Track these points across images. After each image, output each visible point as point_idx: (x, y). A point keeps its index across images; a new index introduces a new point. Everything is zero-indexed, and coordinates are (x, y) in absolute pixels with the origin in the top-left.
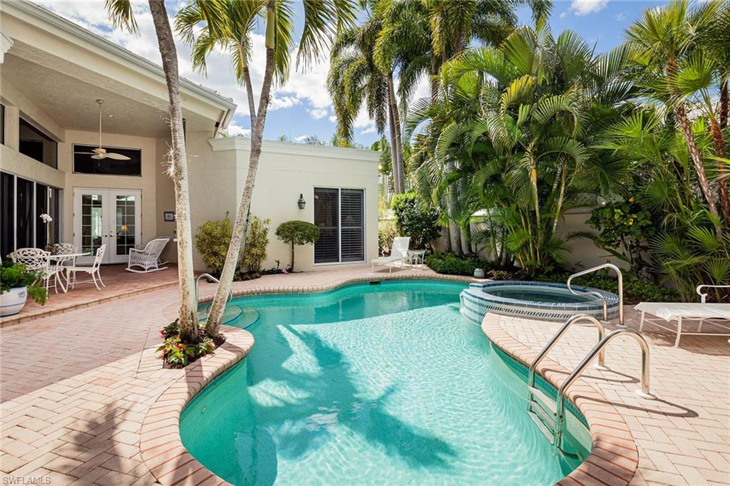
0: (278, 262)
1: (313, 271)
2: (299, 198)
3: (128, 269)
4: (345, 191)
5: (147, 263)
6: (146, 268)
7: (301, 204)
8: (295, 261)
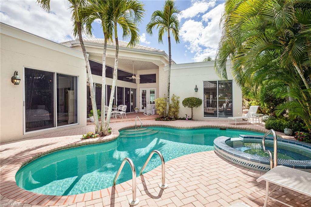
0: (187, 115)
1: (203, 120)
2: (195, 87)
3: (144, 114)
4: (220, 82)
5: (148, 112)
6: (148, 114)
7: (196, 89)
8: (193, 115)
